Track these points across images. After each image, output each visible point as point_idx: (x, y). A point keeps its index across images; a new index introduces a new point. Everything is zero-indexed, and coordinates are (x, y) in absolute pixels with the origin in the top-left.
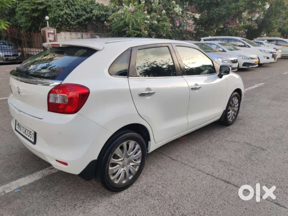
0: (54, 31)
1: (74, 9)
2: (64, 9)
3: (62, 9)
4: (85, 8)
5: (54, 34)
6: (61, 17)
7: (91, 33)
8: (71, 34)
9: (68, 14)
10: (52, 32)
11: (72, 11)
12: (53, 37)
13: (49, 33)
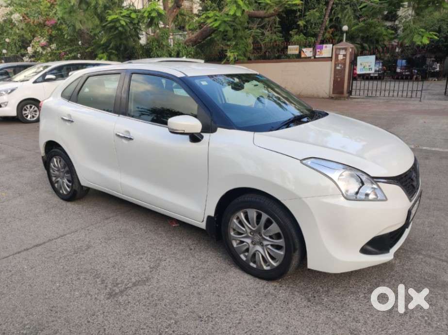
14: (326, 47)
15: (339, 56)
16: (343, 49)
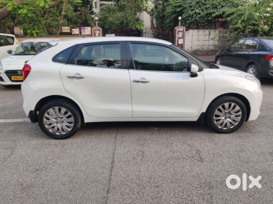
0: (183, 29)
1: (204, 9)
2: (195, 9)
3: (193, 9)
4: (216, 5)
5: (183, 31)
6: (191, 16)
7: (219, 30)
8: (198, 31)
9: (198, 13)
10: (182, 30)
11: (202, 10)
12: (182, 35)
13: (179, 31)
14: (87, 29)
15: (96, 34)
16: (98, 30)
